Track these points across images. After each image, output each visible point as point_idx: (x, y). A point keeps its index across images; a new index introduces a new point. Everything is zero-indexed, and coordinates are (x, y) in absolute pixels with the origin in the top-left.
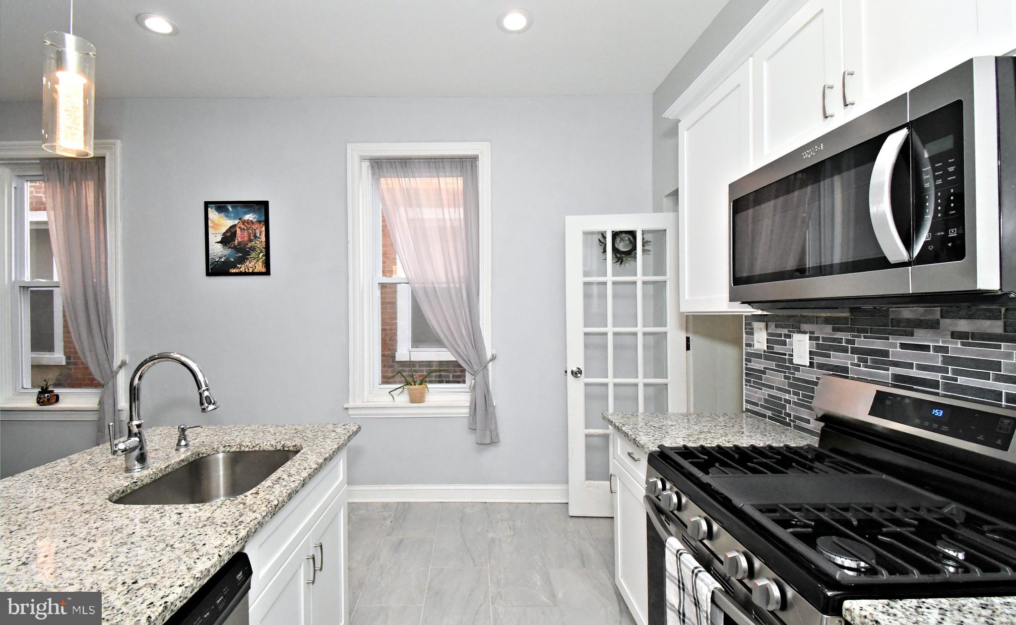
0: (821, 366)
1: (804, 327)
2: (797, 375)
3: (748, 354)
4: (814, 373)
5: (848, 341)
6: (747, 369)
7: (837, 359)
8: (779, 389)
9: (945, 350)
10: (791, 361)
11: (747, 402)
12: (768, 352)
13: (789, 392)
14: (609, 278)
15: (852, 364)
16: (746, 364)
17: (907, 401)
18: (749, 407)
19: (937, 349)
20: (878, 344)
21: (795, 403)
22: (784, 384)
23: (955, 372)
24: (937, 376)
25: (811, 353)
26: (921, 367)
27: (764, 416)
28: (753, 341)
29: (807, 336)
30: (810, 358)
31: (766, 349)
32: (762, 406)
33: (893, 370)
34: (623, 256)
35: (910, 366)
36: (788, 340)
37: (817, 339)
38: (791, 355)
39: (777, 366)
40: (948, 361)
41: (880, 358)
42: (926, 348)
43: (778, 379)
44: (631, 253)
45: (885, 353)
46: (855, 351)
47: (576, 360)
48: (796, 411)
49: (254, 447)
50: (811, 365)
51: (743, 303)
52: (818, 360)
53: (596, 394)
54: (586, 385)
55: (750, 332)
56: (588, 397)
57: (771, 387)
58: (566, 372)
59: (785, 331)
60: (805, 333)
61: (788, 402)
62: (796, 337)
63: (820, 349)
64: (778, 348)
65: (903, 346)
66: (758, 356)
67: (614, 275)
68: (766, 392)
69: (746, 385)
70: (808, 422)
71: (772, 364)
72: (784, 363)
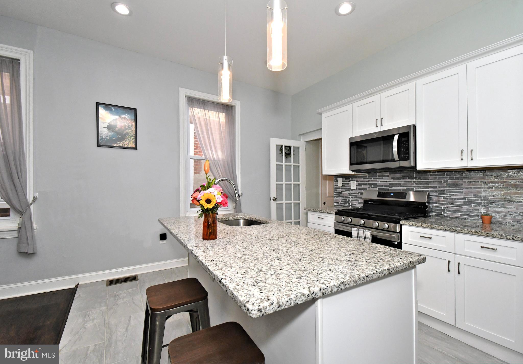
0: (359, 189)
1: (354, 179)
2: (352, 192)
3: (335, 188)
4: (357, 191)
5: (367, 182)
6: (335, 193)
7: (364, 186)
8: (346, 197)
9: (390, 181)
10: (350, 189)
11: (335, 203)
12: (343, 187)
13: (350, 197)
14: (284, 163)
15: (368, 187)
16: (335, 191)
17: (385, 193)
18: (336, 204)
19: (389, 181)
20: (375, 182)
21: (351, 200)
22: (348, 195)
23: (392, 186)
24: (388, 188)
25: (356, 186)
26: (384, 186)
27: (341, 206)
28: (337, 184)
29: (355, 181)
30: (356, 187)
31: (342, 186)
32: (340, 203)
33: (378, 187)
34: (288, 155)
35: (382, 186)
36: (349, 183)
37: (358, 182)
38: (351, 187)
39: (346, 190)
40: (390, 184)
41: (375, 185)
42: (386, 181)
43: (346, 194)
44: (290, 154)
45: (377, 184)
46: (368, 184)
47: (274, 194)
48: (351, 202)
49: (227, 219)
50: (357, 189)
51: (351, 170)
52: (358, 187)
53: (279, 207)
54: (277, 204)
55: (337, 181)
56: (277, 208)
57: (344, 197)
58: (271, 199)
59: (349, 180)
60: (355, 180)
61: (349, 200)
62: (352, 182)
63: (359, 184)
64: (346, 185)
65: (381, 182)
66: (339, 188)
67: (285, 162)
68: (342, 199)
69: (335, 198)
70: (355, 204)
71: (344, 190)
72: (348, 189)
